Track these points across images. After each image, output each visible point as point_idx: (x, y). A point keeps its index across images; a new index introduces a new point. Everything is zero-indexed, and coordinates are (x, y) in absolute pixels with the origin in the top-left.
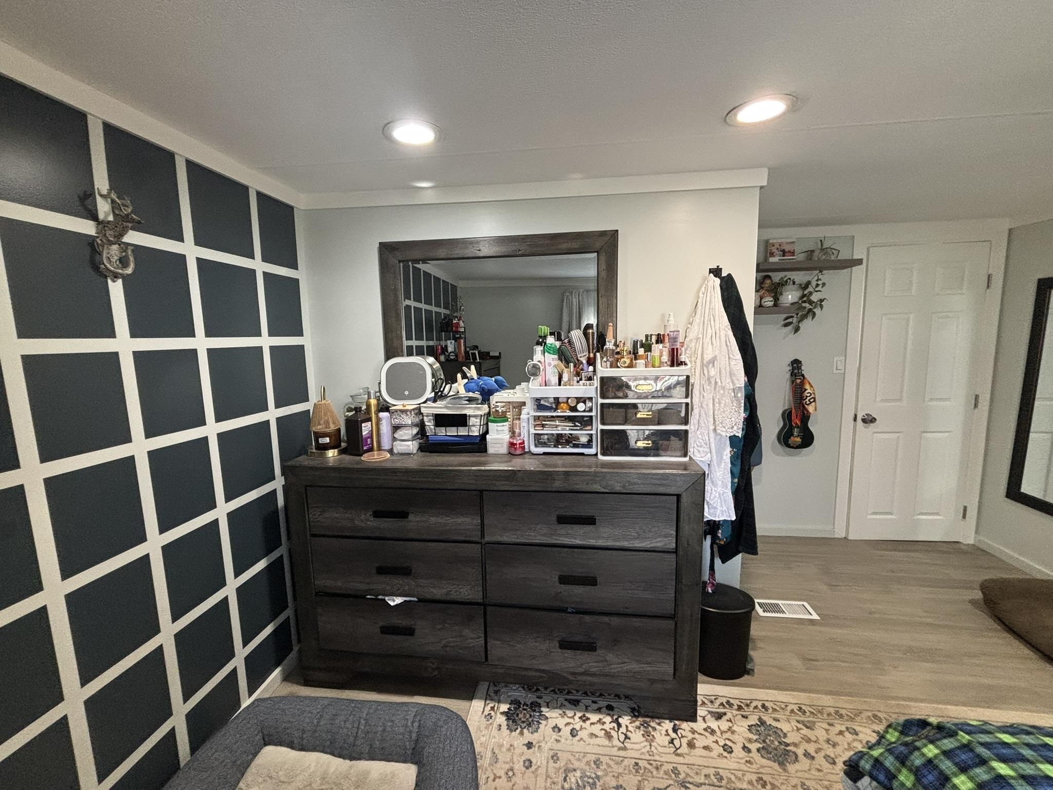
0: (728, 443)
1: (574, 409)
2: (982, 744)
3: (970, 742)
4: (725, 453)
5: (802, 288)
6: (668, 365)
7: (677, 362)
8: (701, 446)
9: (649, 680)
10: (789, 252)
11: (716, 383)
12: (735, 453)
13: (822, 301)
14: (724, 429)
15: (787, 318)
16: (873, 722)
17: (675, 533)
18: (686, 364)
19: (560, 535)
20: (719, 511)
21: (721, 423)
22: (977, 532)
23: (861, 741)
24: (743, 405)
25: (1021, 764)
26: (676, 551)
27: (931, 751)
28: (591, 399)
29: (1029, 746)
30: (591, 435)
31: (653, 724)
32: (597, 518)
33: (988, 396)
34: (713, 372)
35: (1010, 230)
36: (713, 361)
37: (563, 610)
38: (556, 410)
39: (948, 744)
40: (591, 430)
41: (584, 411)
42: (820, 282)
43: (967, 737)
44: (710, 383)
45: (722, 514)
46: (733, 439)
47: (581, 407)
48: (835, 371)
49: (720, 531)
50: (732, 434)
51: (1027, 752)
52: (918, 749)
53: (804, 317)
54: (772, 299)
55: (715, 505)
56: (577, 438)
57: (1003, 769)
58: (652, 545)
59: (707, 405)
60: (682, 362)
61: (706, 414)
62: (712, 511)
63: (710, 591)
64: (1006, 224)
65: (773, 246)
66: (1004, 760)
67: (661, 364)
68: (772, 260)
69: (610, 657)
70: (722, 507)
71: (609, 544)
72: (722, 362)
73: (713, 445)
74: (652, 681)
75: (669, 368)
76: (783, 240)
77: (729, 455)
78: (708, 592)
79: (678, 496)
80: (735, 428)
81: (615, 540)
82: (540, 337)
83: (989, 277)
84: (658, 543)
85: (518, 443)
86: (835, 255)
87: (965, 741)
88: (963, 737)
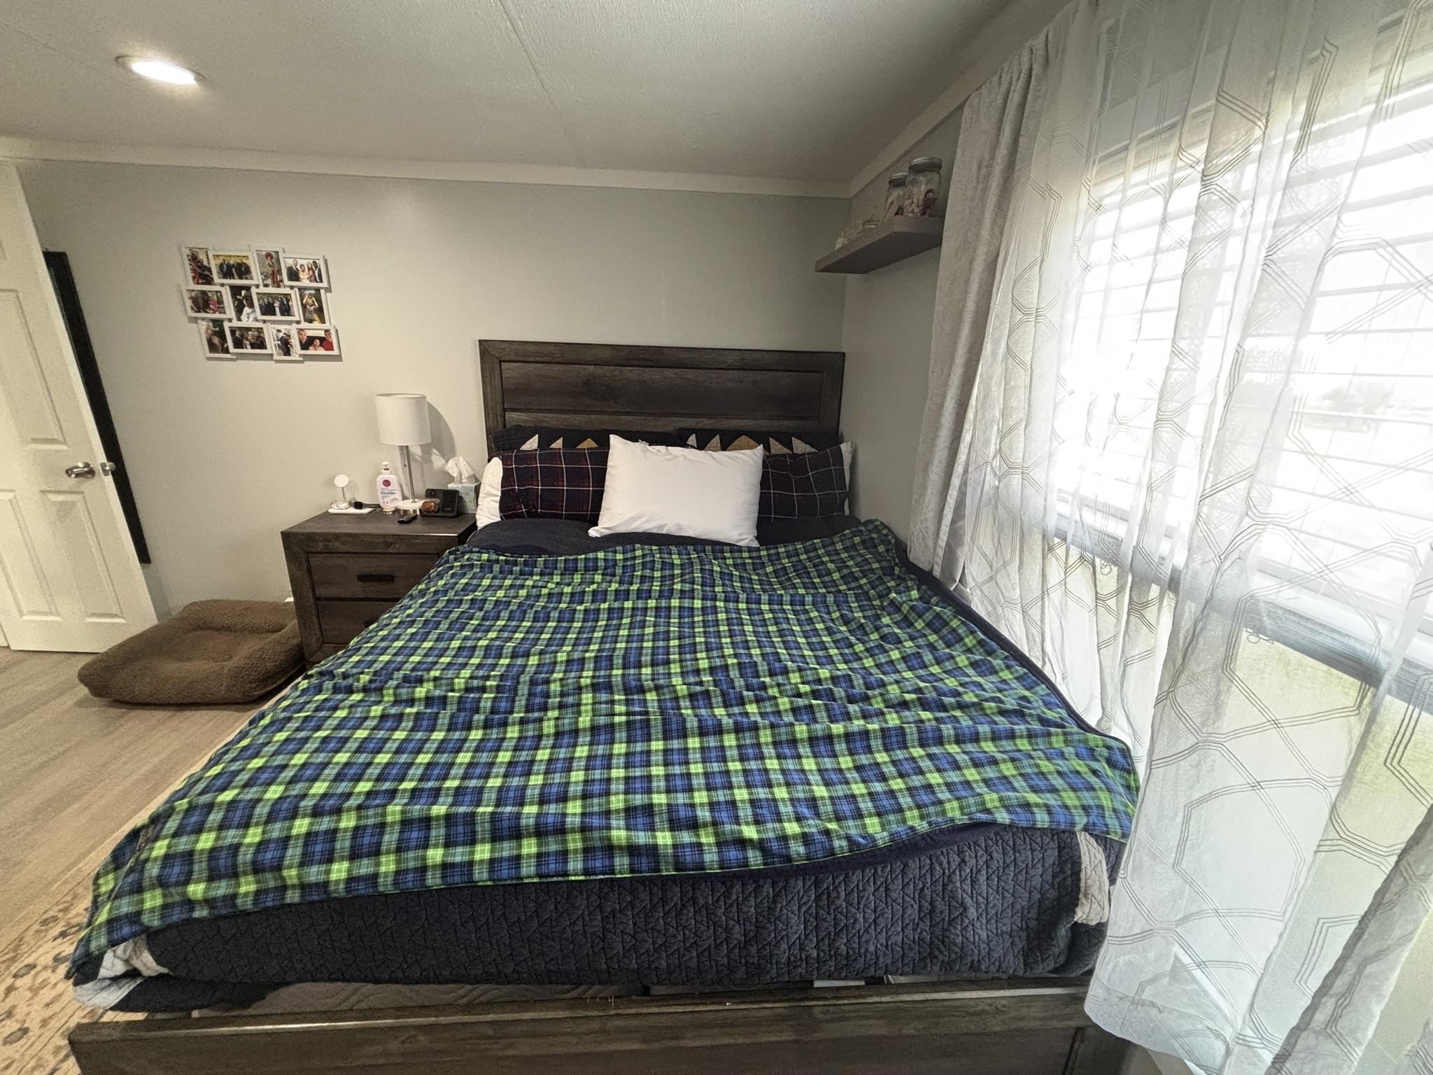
2: (201, 794)
3: (190, 803)
16: (46, 931)
23: (45, 968)
25: (238, 778)
27: (160, 848)
29: (234, 760)
39: (172, 825)
43: (186, 800)
51: (234, 767)
52: (147, 860)
57: (227, 796)
66: (224, 789)
87: (185, 806)
88: (181, 804)
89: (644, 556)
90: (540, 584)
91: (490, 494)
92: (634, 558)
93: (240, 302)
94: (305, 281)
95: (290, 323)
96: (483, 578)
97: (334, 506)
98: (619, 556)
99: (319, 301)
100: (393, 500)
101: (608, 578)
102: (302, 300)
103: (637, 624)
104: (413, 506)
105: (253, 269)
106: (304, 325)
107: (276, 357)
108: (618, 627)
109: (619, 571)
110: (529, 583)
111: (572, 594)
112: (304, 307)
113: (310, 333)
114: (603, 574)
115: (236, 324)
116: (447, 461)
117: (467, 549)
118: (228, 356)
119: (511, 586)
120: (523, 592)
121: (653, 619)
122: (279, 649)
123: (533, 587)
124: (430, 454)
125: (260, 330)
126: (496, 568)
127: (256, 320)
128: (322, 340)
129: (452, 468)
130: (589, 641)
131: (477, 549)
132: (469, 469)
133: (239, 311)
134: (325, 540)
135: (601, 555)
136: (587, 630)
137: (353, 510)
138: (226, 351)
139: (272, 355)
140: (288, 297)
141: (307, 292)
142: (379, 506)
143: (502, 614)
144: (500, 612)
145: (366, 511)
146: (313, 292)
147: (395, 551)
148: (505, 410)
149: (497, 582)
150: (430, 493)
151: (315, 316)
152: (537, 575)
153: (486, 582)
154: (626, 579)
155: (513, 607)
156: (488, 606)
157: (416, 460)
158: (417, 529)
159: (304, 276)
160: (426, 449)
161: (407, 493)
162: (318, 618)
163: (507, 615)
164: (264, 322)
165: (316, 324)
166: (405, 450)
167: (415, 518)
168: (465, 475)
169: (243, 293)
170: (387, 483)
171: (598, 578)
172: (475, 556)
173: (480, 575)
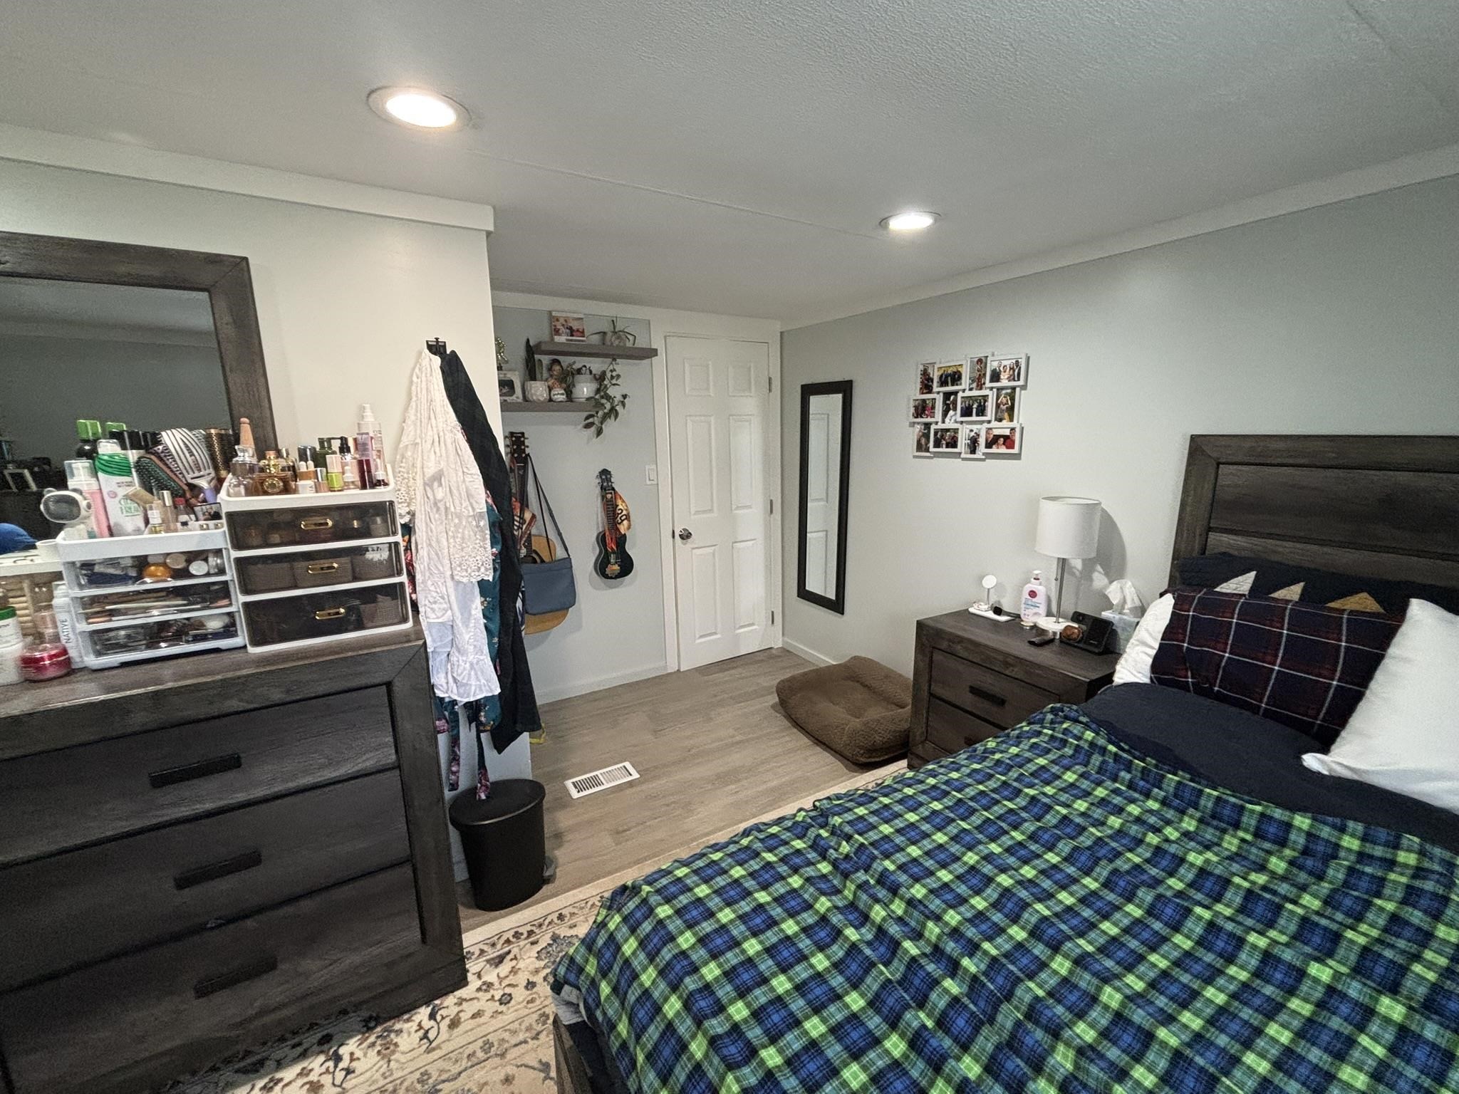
0: (477, 590)
1: (178, 574)
3: (648, 894)
4: (474, 606)
5: (596, 379)
6: (357, 487)
7: (371, 482)
8: (435, 602)
9: (386, 965)
10: (578, 331)
11: (446, 509)
12: (489, 603)
13: (625, 397)
14: (464, 574)
15: (587, 418)
17: (392, 740)
18: (386, 484)
19: (162, 807)
20: (473, 688)
21: (460, 565)
22: (783, 634)
24: (488, 537)
26: (398, 766)
28: (218, 552)
29: (697, 871)
30: (230, 614)
31: (397, 1026)
32: (242, 755)
33: (780, 501)
34: (440, 494)
35: (782, 333)
36: (438, 477)
37: (201, 929)
38: (139, 578)
40: (231, 605)
41: (208, 574)
42: (614, 374)
43: (648, 889)
44: (438, 509)
45: (481, 690)
46: (482, 584)
47: (197, 568)
48: (648, 482)
49: (482, 714)
50: (479, 579)
53: (606, 417)
54: (563, 391)
55: (465, 681)
56: (199, 624)
57: (665, 911)
58: (356, 768)
59: (438, 542)
60: (379, 481)
61: (437, 554)
62: (461, 691)
63: (483, 797)
64: (778, 327)
65: (558, 320)
67: (346, 486)
68: (557, 339)
69: (309, 964)
70: (478, 679)
71: (276, 789)
72: (452, 477)
73: (453, 598)
74: (390, 965)
75: (358, 491)
76: (569, 315)
77: (480, 608)
78: (480, 800)
79: (389, 685)
80: (483, 569)
81: (285, 781)
82: (86, 441)
83: (770, 379)
84: (367, 762)
85: (45, 655)
86: (632, 341)
88: (645, 891)
89: (1419, 873)
90: (1152, 820)
91: (1144, 644)
92: (1391, 864)
93: (948, 405)
94: (1004, 382)
95: (982, 422)
96: (1068, 768)
97: (976, 606)
98: (1351, 843)
99: (1013, 399)
100: (1036, 614)
101: (1303, 877)
102: (997, 399)
103: (1325, 1038)
104: (1054, 626)
105: (963, 377)
106: (994, 424)
107: (963, 456)
108: (1273, 1010)
109: (1336, 873)
110: (1134, 810)
111: (1203, 872)
112: (998, 406)
113: (997, 432)
114: (1292, 863)
115: (941, 426)
116: (1111, 582)
117: (1073, 714)
118: (928, 454)
119: (1103, 802)
120: (1115, 822)
121: (1379, 1051)
122: (892, 727)
123: (1138, 820)
124: (1092, 570)
125: (956, 431)
126: (1096, 760)
127: (956, 422)
128: (1006, 438)
129: (1114, 592)
130: (1188, 999)
131: (1084, 719)
132: (1136, 599)
133: (945, 414)
134: (950, 640)
135: (1302, 822)
136: (1197, 968)
137: (991, 615)
138: (927, 450)
139: (960, 453)
140: (985, 398)
141: (1004, 392)
142: (1018, 616)
143: (1060, 845)
144: (1059, 838)
145: (1003, 618)
146: (1009, 391)
147: (1013, 674)
148: (1210, 529)
149: (1085, 784)
150: (1077, 617)
151: (1006, 415)
152: (1156, 800)
153: (1070, 777)
154: (1348, 902)
155: (1085, 841)
156: (1050, 819)
157: (1073, 574)
158: (1045, 657)
159: (1004, 376)
160: (1089, 565)
161: (1054, 609)
162: (928, 712)
163: (1067, 850)
164: (962, 423)
165: (1005, 423)
166: (1063, 563)
167: (1052, 641)
168: (1129, 605)
169: (952, 398)
170: (1033, 594)
171: (1277, 864)
172: (1077, 729)
173: (1065, 762)
